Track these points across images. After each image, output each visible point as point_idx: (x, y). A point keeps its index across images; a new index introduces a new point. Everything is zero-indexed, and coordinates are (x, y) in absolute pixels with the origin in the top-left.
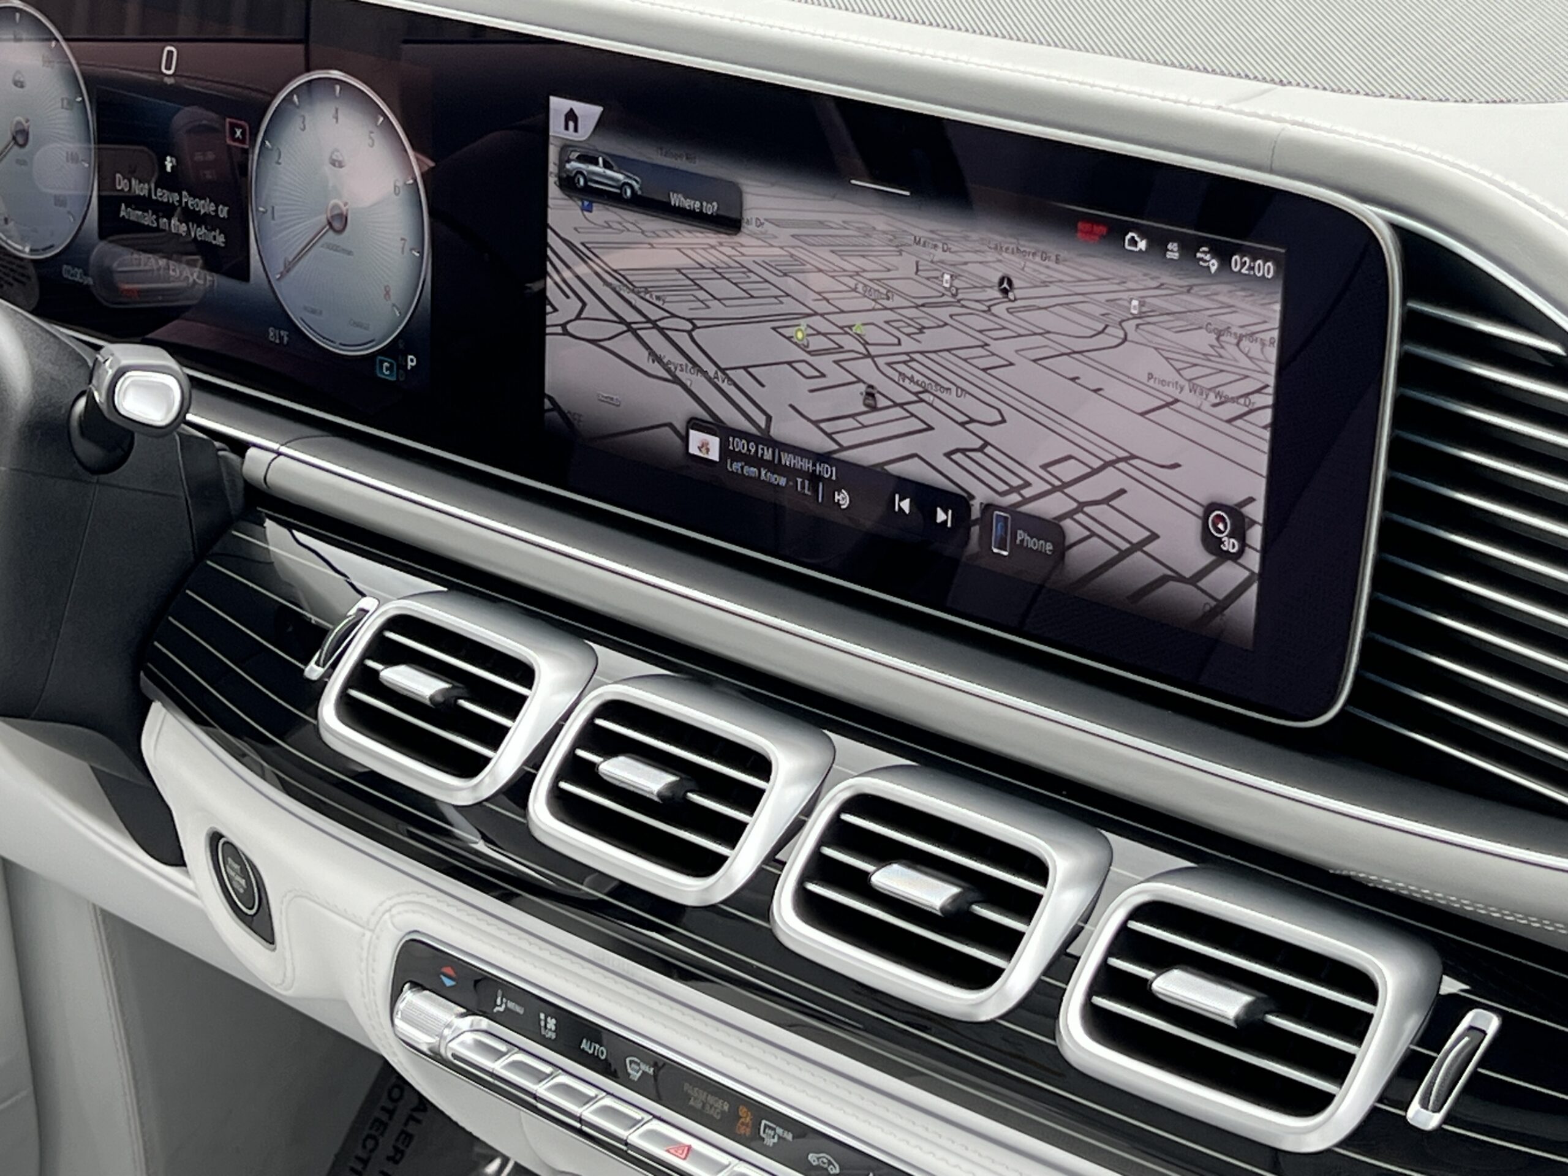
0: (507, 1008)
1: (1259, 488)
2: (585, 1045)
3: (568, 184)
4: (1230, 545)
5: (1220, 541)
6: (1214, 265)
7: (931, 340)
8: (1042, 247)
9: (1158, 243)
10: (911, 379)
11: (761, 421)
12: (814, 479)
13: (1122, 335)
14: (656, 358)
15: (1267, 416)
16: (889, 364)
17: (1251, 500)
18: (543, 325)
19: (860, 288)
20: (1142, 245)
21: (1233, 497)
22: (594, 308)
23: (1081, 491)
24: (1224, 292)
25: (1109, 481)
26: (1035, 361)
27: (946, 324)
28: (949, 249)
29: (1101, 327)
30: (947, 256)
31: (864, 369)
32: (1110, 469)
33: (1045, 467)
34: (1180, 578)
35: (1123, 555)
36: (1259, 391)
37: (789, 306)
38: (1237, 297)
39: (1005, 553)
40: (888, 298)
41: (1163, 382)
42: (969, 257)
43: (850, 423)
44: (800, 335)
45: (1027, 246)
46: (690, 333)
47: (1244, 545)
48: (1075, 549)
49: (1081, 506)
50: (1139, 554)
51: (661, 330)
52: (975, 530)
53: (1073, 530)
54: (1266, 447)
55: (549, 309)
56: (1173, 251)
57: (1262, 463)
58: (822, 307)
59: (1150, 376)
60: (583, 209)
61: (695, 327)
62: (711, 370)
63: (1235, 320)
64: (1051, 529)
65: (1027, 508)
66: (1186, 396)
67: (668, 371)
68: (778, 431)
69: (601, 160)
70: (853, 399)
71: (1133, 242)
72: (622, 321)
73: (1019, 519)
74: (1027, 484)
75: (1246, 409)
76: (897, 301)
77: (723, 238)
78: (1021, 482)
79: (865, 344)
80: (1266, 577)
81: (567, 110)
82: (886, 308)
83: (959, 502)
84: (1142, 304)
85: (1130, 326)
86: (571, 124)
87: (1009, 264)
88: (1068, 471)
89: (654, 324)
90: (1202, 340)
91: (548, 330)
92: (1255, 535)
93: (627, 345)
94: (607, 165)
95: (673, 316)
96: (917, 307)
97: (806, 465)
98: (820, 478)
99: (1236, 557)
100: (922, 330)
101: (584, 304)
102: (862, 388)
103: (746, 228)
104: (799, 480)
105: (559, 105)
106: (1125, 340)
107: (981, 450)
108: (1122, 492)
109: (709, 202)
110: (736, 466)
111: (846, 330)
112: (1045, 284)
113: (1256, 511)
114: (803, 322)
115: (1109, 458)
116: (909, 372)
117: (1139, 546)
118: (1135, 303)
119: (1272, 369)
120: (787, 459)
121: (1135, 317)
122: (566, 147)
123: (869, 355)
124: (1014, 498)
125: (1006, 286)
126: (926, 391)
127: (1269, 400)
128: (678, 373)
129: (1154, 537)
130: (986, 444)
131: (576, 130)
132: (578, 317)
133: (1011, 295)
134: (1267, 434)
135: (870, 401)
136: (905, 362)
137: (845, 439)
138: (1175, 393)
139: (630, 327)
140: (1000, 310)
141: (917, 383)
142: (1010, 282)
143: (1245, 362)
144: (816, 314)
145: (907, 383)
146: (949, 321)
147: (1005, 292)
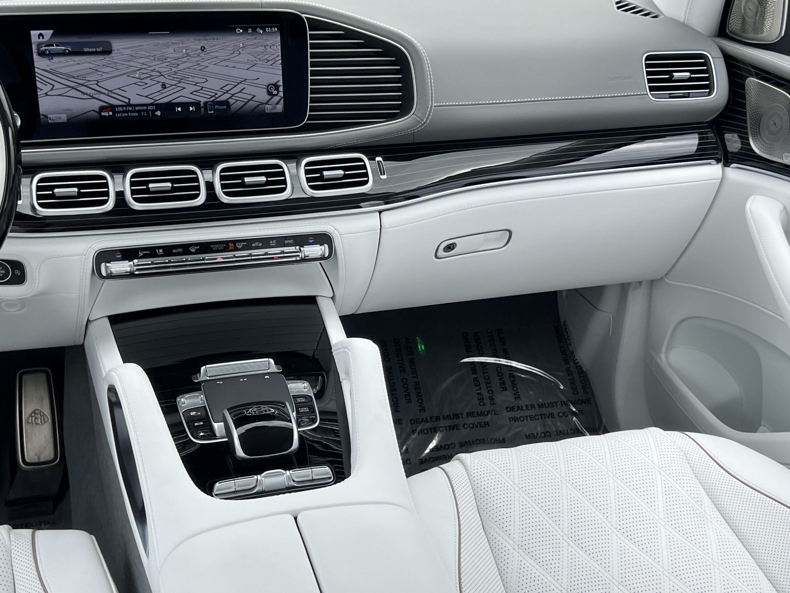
0: (143, 254)
1: (280, 78)
2: (174, 251)
3: (42, 54)
4: (275, 92)
5: (272, 92)
6: (261, 32)
7: (180, 67)
8: (213, 37)
9: (245, 30)
10: (177, 78)
11: (127, 101)
12: (147, 111)
13: (239, 52)
14: (84, 93)
15: (280, 62)
16: (169, 76)
17: (279, 81)
18: (37, 95)
19: (156, 59)
20: (241, 31)
21: (274, 82)
22: (57, 86)
23: (233, 92)
24: (265, 37)
25: (240, 87)
26: (214, 64)
27: (186, 62)
28: (184, 44)
29: (232, 52)
30: (184, 45)
31: (162, 79)
32: (240, 84)
33: (221, 89)
34: (263, 103)
35: (247, 103)
36: (278, 56)
37: (132, 69)
38: (269, 37)
39: (213, 112)
40: (166, 59)
41: (252, 61)
42: (190, 44)
43: (158, 93)
44: (137, 75)
45: (207, 38)
46: (97, 84)
47: (278, 92)
48: (233, 106)
49: (233, 95)
50: (251, 102)
51: (86, 86)
52: (202, 110)
53: (231, 101)
54: (281, 68)
55: (38, 90)
56: (250, 31)
57: (280, 72)
58: (144, 67)
59: (248, 60)
60: (49, 59)
61: (98, 82)
62: (106, 92)
63: (269, 43)
64: (226, 103)
65: (218, 100)
66: (259, 62)
67: (90, 96)
68: (132, 102)
69: (55, 45)
70: (159, 87)
71: (239, 31)
72: (70, 87)
73: (215, 103)
74: (217, 94)
75: (274, 62)
76: (169, 60)
77: (106, 56)
78: (214, 94)
79: (160, 73)
80: (285, 97)
81: (39, 33)
82: (165, 62)
83: (197, 104)
84: (243, 44)
85: (240, 50)
86: (41, 37)
87: (204, 43)
88: (227, 88)
89: (83, 85)
90: (261, 49)
91: (39, 96)
92: (281, 89)
93: (73, 93)
94: (57, 46)
95: (89, 81)
96: (176, 60)
97: (145, 108)
98: (150, 110)
99: (276, 95)
100: (178, 65)
101: (53, 86)
102: (161, 84)
103: (113, 52)
104: (143, 112)
105: (34, 34)
106: (240, 53)
107: (201, 89)
108: (244, 88)
109: (99, 48)
110: (119, 115)
111: (152, 71)
112: (214, 46)
113: (281, 83)
114: (138, 72)
115: (239, 82)
116: (176, 76)
117: (251, 99)
118: (241, 44)
119: (280, 51)
120: (137, 108)
121: (242, 48)
122: (39, 45)
123: (162, 75)
124: (214, 98)
125: (203, 49)
126: (182, 80)
127: (280, 58)
128: (94, 96)
129: (255, 96)
130: (203, 87)
131: (43, 38)
132: (52, 90)
133: (205, 50)
134: (281, 66)
135: (164, 87)
136: (174, 74)
137: (156, 98)
138: (256, 63)
139: (73, 88)
140: (202, 55)
141: (179, 78)
142: (204, 48)
143: (273, 51)
144: (142, 69)
145: (175, 79)
146: (187, 61)
147: (203, 50)
